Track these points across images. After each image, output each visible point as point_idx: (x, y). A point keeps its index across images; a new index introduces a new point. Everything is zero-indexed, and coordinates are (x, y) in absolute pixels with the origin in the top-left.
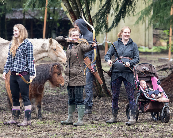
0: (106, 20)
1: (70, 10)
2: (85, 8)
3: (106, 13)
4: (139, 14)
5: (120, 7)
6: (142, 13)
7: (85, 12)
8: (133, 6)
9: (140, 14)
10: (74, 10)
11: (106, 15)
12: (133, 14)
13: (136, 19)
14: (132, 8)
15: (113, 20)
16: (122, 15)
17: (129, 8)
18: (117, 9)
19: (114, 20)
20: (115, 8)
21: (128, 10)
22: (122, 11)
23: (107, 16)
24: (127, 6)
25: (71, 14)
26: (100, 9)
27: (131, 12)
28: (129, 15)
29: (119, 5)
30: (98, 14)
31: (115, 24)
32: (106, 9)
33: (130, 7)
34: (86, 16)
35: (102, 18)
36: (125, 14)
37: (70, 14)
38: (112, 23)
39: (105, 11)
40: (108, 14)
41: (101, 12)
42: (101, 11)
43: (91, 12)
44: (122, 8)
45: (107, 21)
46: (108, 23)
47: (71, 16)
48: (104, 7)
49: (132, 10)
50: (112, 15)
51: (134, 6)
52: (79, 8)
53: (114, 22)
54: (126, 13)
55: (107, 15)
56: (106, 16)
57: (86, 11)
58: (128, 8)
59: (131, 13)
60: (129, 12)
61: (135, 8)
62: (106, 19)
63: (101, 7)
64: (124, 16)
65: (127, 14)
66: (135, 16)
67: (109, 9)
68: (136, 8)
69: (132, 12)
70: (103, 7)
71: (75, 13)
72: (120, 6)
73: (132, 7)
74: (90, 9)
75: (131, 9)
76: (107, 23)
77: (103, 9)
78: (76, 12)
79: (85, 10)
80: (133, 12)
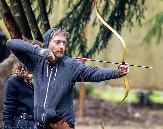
0: (81, 35)
1: (5, 14)
2: (37, 8)
3: (81, 20)
4: (151, 21)
5: (111, 8)
6: (157, 20)
7: (38, 18)
8: (139, 6)
9: (154, 22)
10: (15, 13)
11: (83, 25)
12: (139, 21)
13: (144, 32)
14: (136, 10)
15: (96, 35)
16: (116, 23)
17: (132, 10)
18: (105, 11)
19: (99, 34)
20: (101, 10)
21: (128, 13)
22: (116, 15)
23: (84, 27)
24: (127, 6)
25: (9, 22)
26: (69, 10)
27: (135, 17)
28: (130, 24)
29: (110, 3)
30: (66, 22)
31: (101, 44)
32: (83, 11)
33: (132, 7)
34: (39, 25)
35: (74, 29)
36: (122, 23)
37: (7, 23)
38: (94, 40)
39: (80, 17)
40: (86, 22)
41: (71, 19)
42: (71, 16)
43: (51, 17)
44: (116, 9)
45: (84, 37)
46: (86, 40)
47: (9, 26)
48: (79, 8)
49: (138, 13)
50: (94, 24)
51: (141, 6)
52: (25, 10)
53: (100, 38)
54: (124, 20)
55: (84, 23)
56: (81, 25)
57: (40, 15)
58: (129, 8)
59: (134, 20)
60: (130, 19)
61: (143, 9)
62: (81, 32)
63: (71, 6)
64: (120, 26)
65: (126, 22)
66: (143, 27)
67: (89, 10)
68: (146, 9)
69: (137, 18)
70: (75, 8)
71: (16, 20)
72: (112, 4)
73: (137, 7)
74: (47, 10)
75: (134, 11)
76: (84, 40)
77: (76, 11)
78: (19, 17)
79: (37, 14)
80: (139, 18)
